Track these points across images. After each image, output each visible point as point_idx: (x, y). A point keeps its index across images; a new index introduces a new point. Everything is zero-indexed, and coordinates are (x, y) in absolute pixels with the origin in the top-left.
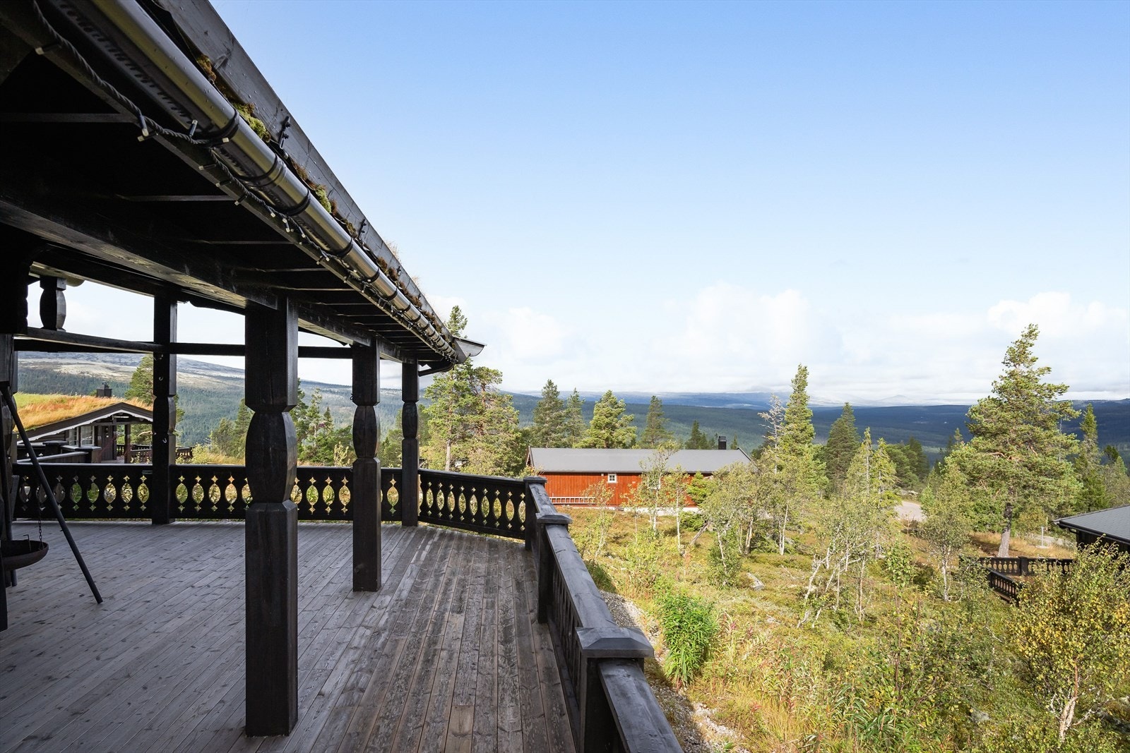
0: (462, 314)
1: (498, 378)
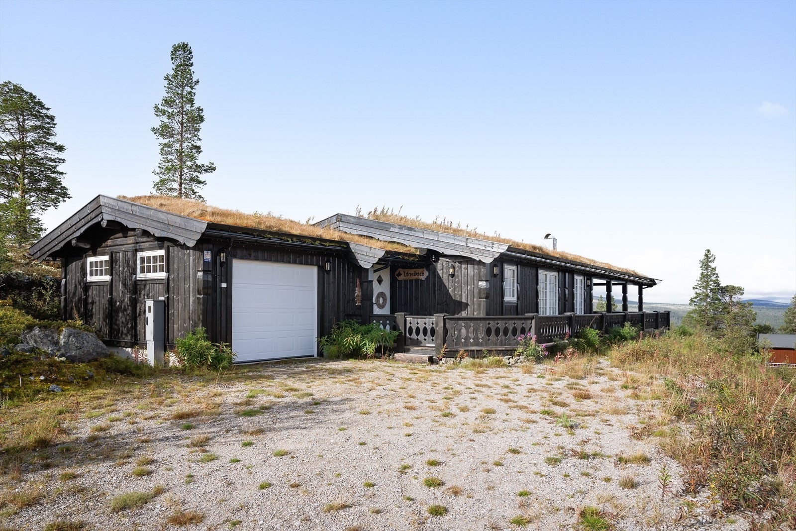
0: (712, 254)
1: (741, 291)
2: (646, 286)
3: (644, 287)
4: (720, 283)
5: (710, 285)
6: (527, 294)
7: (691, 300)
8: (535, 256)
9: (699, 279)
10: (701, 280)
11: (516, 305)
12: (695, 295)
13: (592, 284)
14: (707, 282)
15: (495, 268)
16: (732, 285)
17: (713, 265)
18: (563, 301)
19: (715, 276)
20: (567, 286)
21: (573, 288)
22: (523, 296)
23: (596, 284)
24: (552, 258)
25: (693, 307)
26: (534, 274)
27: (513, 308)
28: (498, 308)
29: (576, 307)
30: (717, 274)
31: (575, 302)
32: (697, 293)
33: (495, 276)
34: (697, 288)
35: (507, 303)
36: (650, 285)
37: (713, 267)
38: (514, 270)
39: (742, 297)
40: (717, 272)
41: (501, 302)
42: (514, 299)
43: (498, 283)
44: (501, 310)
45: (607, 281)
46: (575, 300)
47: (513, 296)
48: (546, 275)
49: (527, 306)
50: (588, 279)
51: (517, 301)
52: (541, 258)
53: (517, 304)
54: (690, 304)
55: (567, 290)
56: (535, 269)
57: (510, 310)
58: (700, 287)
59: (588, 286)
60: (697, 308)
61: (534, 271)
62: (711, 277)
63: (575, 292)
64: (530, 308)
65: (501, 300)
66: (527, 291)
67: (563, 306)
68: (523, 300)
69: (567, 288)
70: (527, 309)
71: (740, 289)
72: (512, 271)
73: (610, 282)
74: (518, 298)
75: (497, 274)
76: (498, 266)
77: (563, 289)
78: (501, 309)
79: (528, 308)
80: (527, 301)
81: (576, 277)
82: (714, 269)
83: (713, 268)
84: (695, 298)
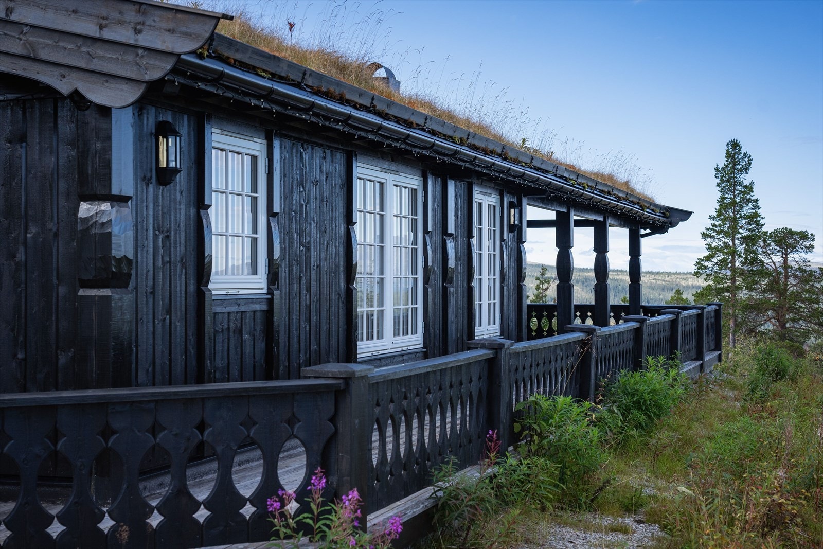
0: (743, 151)
1: (807, 244)
2: (648, 231)
3: (643, 232)
4: (762, 222)
5: (741, 228)
6: (308, 258)
7: (699, 264)
8: (342, 100)
9: (715, 214)
10: (719, 213)
11: (264, 307)
12: (707, 253)
13: (524, 224)
14: (734, 220)
15: (163, 143)
16: (789, 228)
17: (746, 179)
18: (437, 280)
19: (750, 205)
20: (451, 229)
21: (470, 236)
22: (295, 269)
23: (533, 224)
24: (406, 116)
25: (702, 282)
26: (338, 179)
27: (248, 319)
28: (179, 326)
29: (477, 302)
30: (756, 201)
31: (475, 284)
32: (710, 247)
33: (165, 176)
34: (711, 236)
35: (225, 300)
36: (659, 228)
37: (747, 183)
38: (254, 159)
39: (808, 256)
40: (756, 195)
41: (192, 301)
42: (257, 284)
43: (182, 213)
44: (192, 339)
45: (558, 213)
46: (476, 276)
47: (254, 272)
48: (382, 184)
49: (309, 307)
50: (511, 205)
51: (270, 292)
52: (367, 109)
53: (270, 302)
54: (697, 274)
55: (450, 245)
56: (340, 158)
57: (240, 332)
58: (718, 233)
59: (512, 228)
60: (711, 282)
61: (338, 167)
62: (742, 207)
63: (475, 251)
64: (324, 314)
65: (192, 288)
66: (308, 249)
67: (438, 300)
68: (295, 286)
69: (451, 235)
70: (309, 321)
71: (804, 236)
72: (247, 159)
73: (568, 215)
74: (273, 277)
75: (176, 171)
76: (175, 133)
77: (439, 238)
78: (192, 331)
79: (314, 318)
80: (309, 290)
81: (477, 197)
82: (749, 188)
83: (746, 187)
84: (708, 258)
